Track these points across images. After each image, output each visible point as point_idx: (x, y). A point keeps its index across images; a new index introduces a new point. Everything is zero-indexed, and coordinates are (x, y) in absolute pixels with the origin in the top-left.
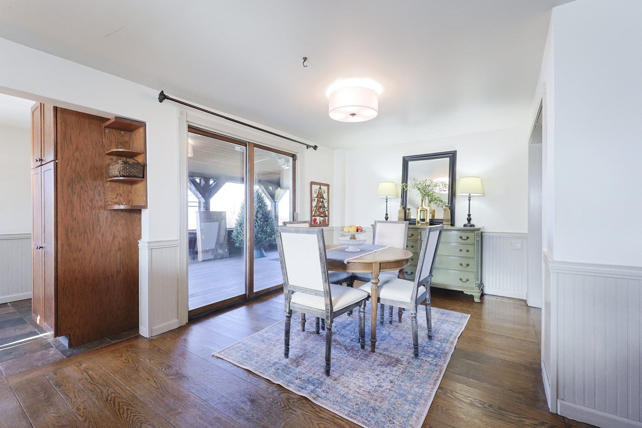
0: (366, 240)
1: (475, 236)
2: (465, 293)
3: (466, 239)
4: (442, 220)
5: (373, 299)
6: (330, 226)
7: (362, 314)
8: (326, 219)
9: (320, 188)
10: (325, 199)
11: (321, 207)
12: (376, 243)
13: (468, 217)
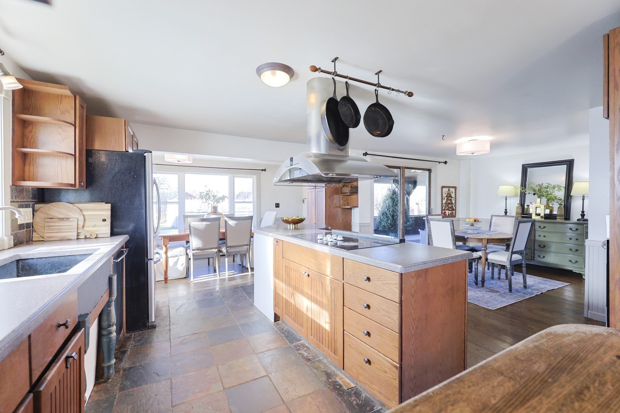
0: (481, 227)
1: (585, 228)
2: (573, 271)
3: (575, 230)
4: (556, 215)
5: (483, 259)
6: (456, 217)
7: (476, 266)
8: (453, 212)
9: (449, 190)
10: (452, 198)
11: (449, 204)
12: (492, 230)
13: (582, 213)
